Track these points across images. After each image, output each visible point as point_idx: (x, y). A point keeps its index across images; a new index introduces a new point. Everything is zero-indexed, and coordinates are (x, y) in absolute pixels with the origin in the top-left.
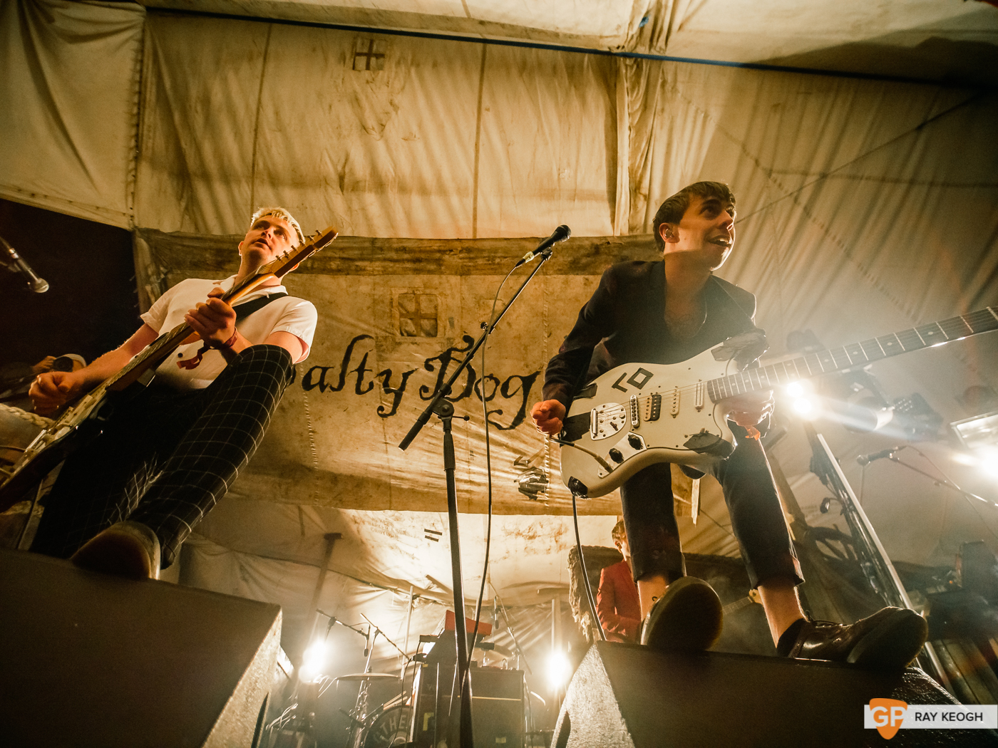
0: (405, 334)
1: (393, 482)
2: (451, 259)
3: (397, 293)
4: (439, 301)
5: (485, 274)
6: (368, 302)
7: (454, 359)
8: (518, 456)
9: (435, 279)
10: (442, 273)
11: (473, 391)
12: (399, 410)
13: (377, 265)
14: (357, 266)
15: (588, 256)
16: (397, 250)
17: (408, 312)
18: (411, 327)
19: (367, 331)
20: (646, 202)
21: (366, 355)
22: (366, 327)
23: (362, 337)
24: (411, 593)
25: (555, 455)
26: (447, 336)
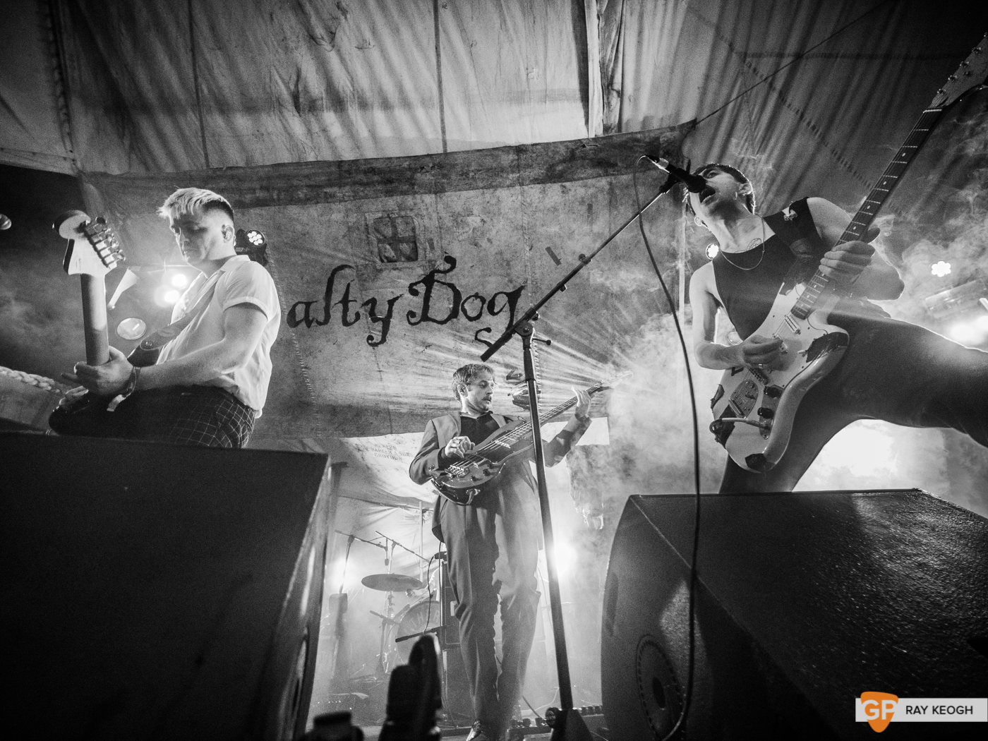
0: (385, 261)
1: (391, 407)
2: (423, 177)
3: (371, 218)
4: (416, 223)
5: (460, 190)
6: (343, 230)
7: (438, 282)
8: (510, 371)
9: (409, 200)
10: (415, 193)
11: (460, 312)
12: (388, 337)
13: (347, 190)
14: (325, 193)
15: (564, 161)
16: (365, 172)
17: (385, 237)
18: (391, 253)
19: (347, 260)
20: (619, 99)
21: (349, 285)
22: (344, 256)
23: (342, 267)
24: (420, 508)
25: (545, 367)
26: (428, 258)
